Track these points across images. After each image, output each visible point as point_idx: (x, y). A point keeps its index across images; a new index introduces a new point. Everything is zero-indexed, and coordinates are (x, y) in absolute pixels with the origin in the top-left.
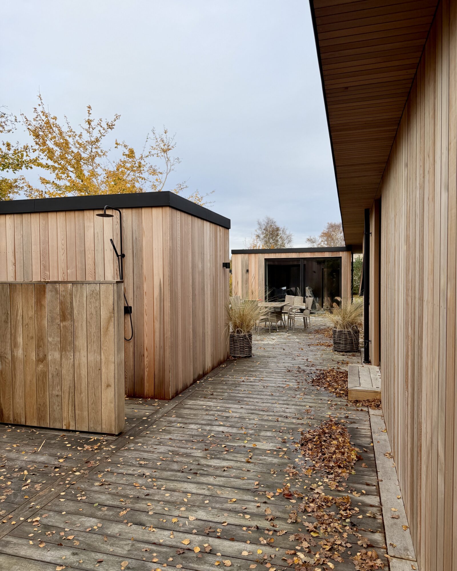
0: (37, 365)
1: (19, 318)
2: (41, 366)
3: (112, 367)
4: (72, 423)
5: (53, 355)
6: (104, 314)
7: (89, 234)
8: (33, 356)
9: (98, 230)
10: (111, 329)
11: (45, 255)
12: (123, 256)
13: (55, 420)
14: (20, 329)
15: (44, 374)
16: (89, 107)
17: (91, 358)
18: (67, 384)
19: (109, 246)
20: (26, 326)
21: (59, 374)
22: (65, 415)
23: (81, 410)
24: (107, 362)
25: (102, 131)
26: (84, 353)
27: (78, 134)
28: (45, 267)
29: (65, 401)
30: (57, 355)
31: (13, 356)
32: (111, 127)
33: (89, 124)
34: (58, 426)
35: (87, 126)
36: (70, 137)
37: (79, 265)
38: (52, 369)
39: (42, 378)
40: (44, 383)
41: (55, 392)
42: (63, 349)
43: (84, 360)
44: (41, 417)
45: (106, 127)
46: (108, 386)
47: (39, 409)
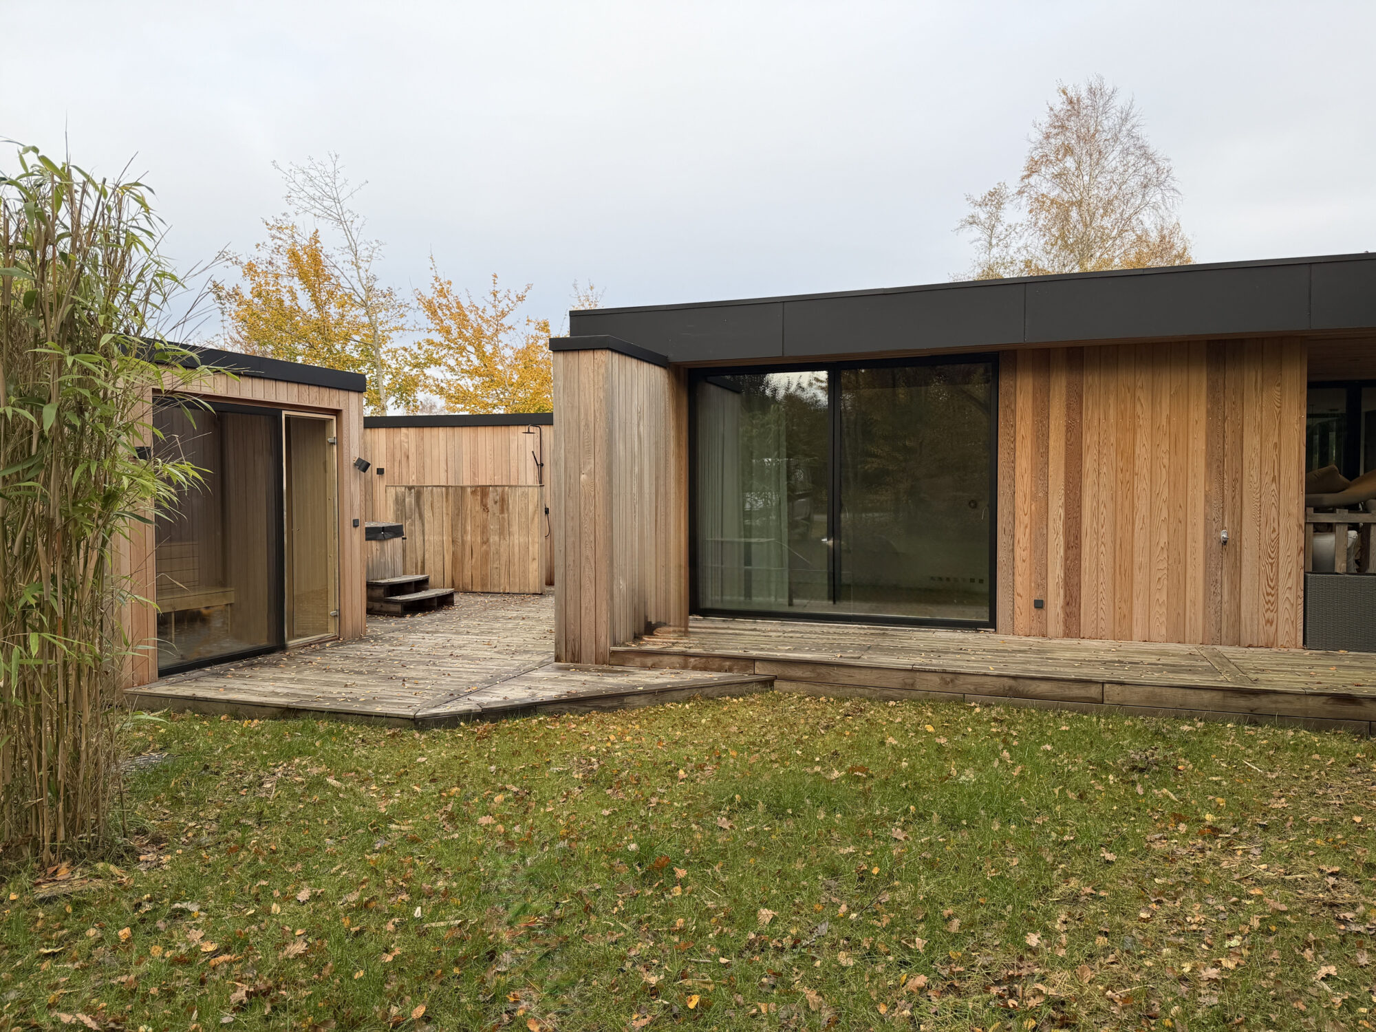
0: (482, 546)
1: (469, 512)
2: (485, 547)
3: (537, 546)
4: (507, 588)
5: (494, 538)
6: (531, 508)
7: (514, 446)
8: (479, 539)
9: (521, 442)
10: (536, 520)
11: (474, 464)
12: (542, 465)
13: (494, 586)
14: (469, 521)
15: (487, 553)
16: (495, 276)
17: (521, 540)
18: (504, 558)
19: (530, 456)
20: (473, 518)
21: (498, 552)
22: (502, 581)
23: (514, 577)
24: (533, 542)
25: (511, 305)
26: (516, 536)
27: (481, 308)
28: (475, 474)
29: (503, 571)
30: (497, 538)
31: (463, 541)
32: (521, 299)
33: (495, 296)
34: (496, 590)
35: (491, 298)
36: (471, 312)
37: (504, 473)
38: (493, 549)
39: (485, 557)
40: (487, 560)
41: (495, 566)
42: (501, 533)
43: (516, 542)
44: (484, 585)
45: (515, 299)
46: (534, 559)
47: (482, 579)
